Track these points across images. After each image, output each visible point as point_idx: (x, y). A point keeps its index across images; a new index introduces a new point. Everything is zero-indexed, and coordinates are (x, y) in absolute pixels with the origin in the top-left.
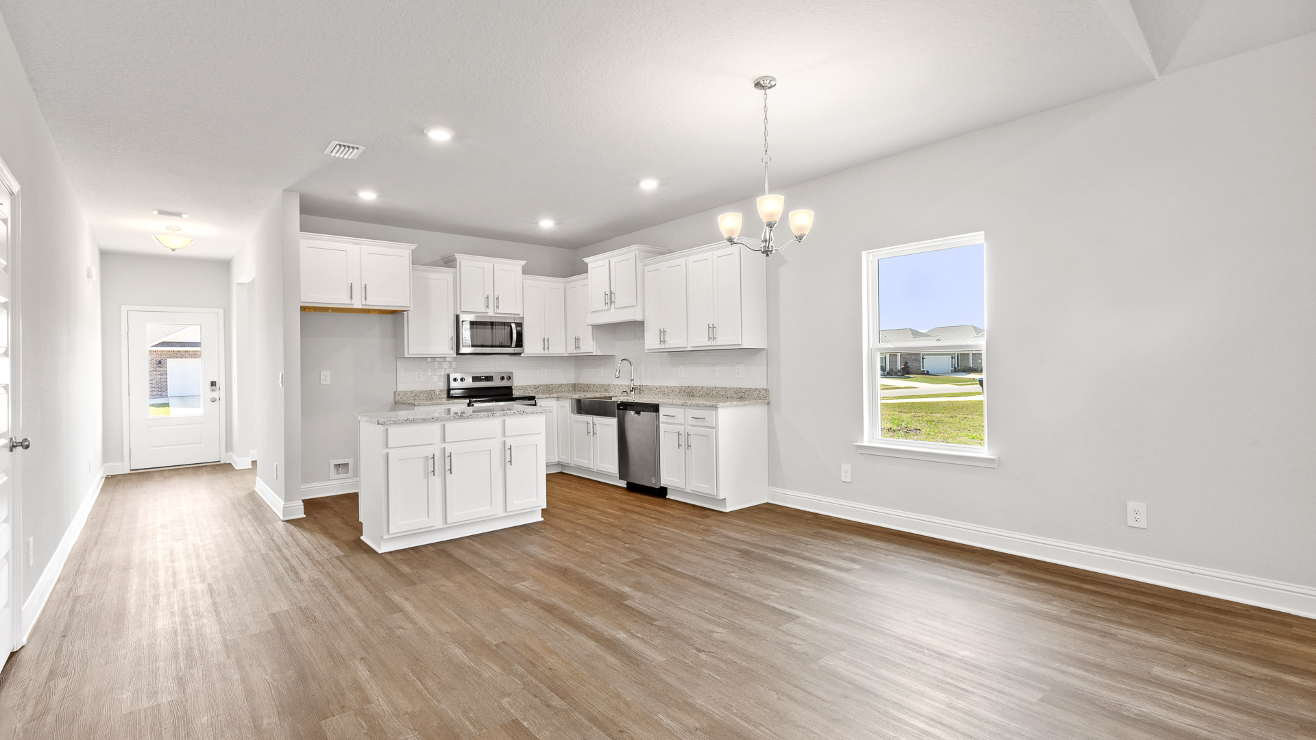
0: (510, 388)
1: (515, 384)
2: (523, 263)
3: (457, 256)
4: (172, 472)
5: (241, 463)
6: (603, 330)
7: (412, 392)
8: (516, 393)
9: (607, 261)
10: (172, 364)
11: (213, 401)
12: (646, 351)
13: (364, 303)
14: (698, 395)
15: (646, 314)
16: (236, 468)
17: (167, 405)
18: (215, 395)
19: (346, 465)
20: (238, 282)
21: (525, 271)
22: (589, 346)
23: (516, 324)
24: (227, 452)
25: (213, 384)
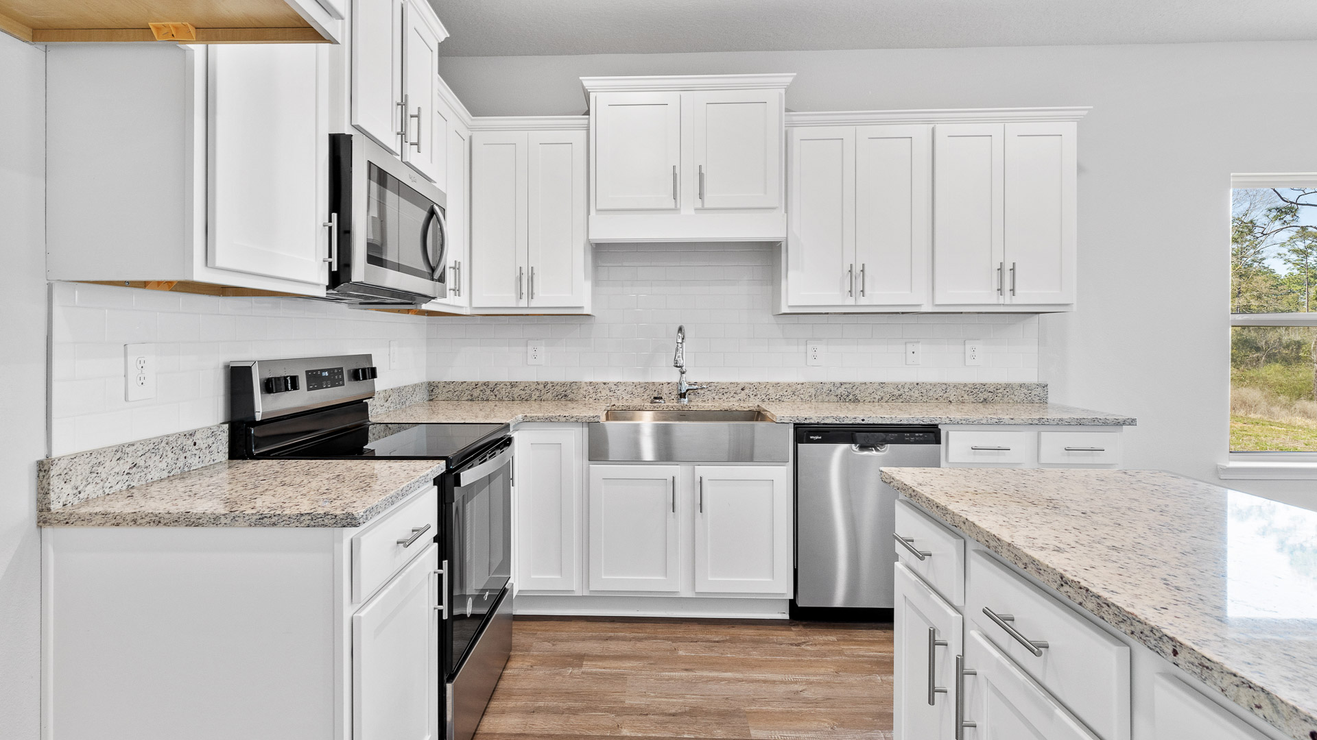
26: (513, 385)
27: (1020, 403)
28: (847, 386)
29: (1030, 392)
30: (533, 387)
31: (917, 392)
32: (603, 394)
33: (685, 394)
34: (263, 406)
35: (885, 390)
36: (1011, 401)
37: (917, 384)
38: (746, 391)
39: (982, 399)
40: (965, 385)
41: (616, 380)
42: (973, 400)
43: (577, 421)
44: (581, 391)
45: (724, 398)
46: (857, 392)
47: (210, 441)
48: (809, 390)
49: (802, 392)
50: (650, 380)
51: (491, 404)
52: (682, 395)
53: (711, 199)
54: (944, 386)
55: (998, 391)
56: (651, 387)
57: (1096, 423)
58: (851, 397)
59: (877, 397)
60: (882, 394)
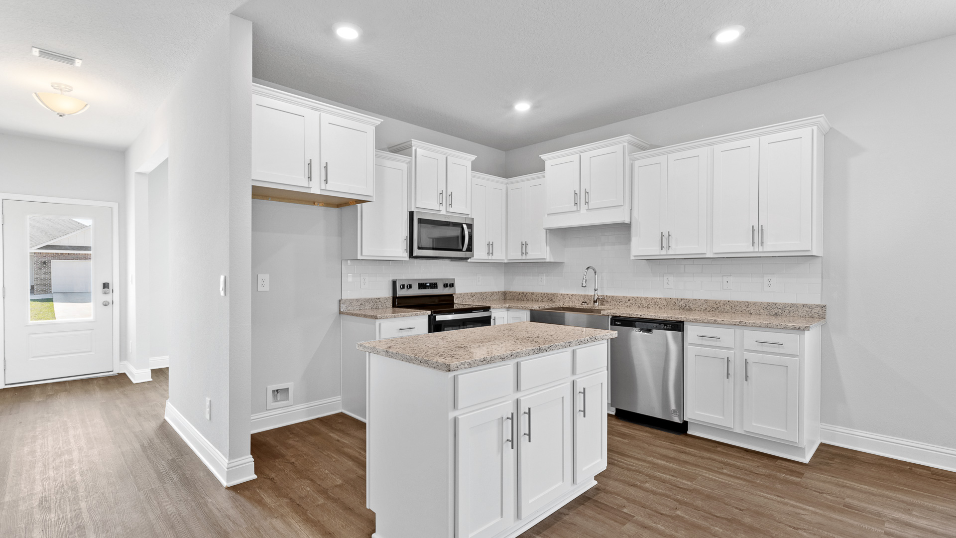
0: (450, 297)
1: (457, 292)
2: (473, 157)
3: (414, 142)
4: (57, 388)
5: (140, 375)
6: (561, 234)
7: (357, 300)
8: (458, 303)
9: (578, 155)
10: (55, 264)
11: (105, 305)
12: (632, 258)
13: (323, 187)
14: (697, 309)
15: (635, 214)
16: (134, 382)
17: (51, 300)
18: (108, 298)
19: (287, 390)
20: (138, 171)
21: (475, 167)
22: (541, 251)
23: (467, 224)
24: (120, 361)
25: (106, 286)
26: (533, 294)
27: (802, 317)
28: (685, 301)
29: (811, 310)
30: (540, 295)
31: (728, 306)
32: (567, 300)
33: (596, 301)
34: (400, 293)
35: (708, 304)
36: (796, 316)
37: (729, 301)
38: (631, 301)
39: (774, 313)
40: (762, 303)
41: (572, 293)
42: (767, 313)
43: (526, 309)
44: (558, 298)
45: (620, 304)
46: (691, 304)
47: (385, 301)
48: (663, 302)
49: (659, 303)
50: (587, 293)
51: (525, 302)
52: (595, 302)
53: (592, 204)
54: (746, 303)
55: (786, 308)
56: (587, 297)
57: (779, 327)
58: (687, 307)
59: (703, 308)
60: (706, 307)
